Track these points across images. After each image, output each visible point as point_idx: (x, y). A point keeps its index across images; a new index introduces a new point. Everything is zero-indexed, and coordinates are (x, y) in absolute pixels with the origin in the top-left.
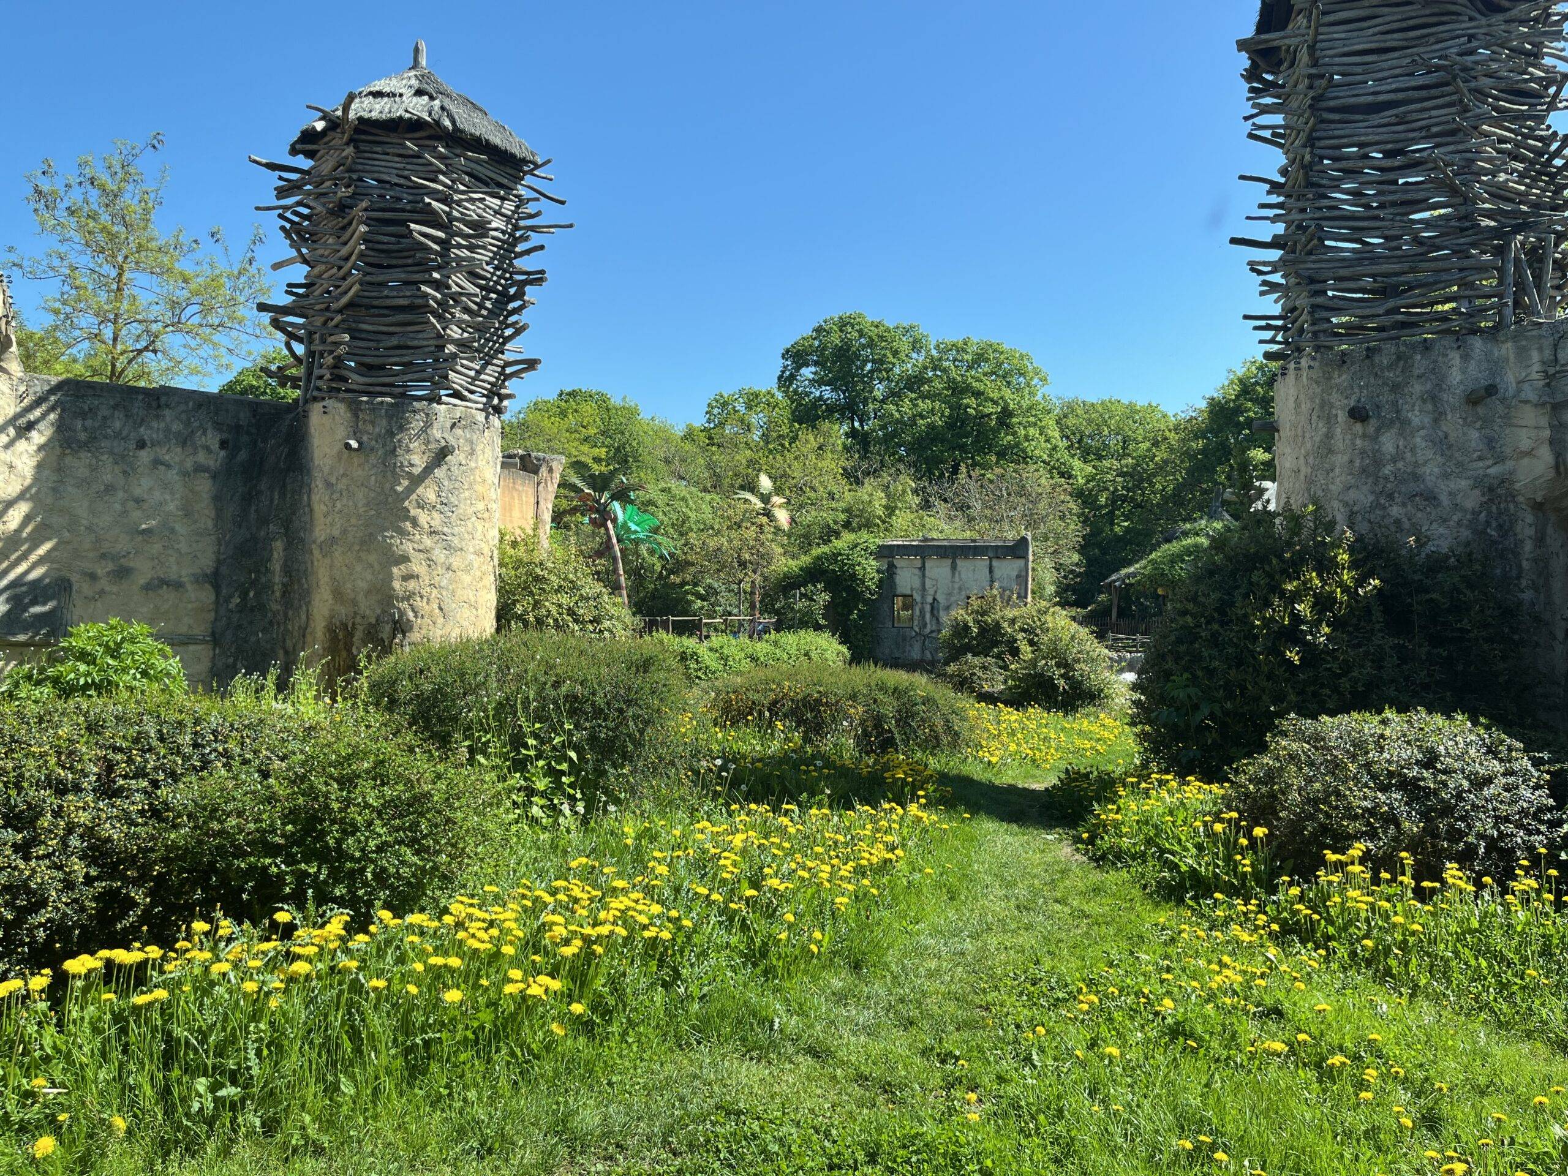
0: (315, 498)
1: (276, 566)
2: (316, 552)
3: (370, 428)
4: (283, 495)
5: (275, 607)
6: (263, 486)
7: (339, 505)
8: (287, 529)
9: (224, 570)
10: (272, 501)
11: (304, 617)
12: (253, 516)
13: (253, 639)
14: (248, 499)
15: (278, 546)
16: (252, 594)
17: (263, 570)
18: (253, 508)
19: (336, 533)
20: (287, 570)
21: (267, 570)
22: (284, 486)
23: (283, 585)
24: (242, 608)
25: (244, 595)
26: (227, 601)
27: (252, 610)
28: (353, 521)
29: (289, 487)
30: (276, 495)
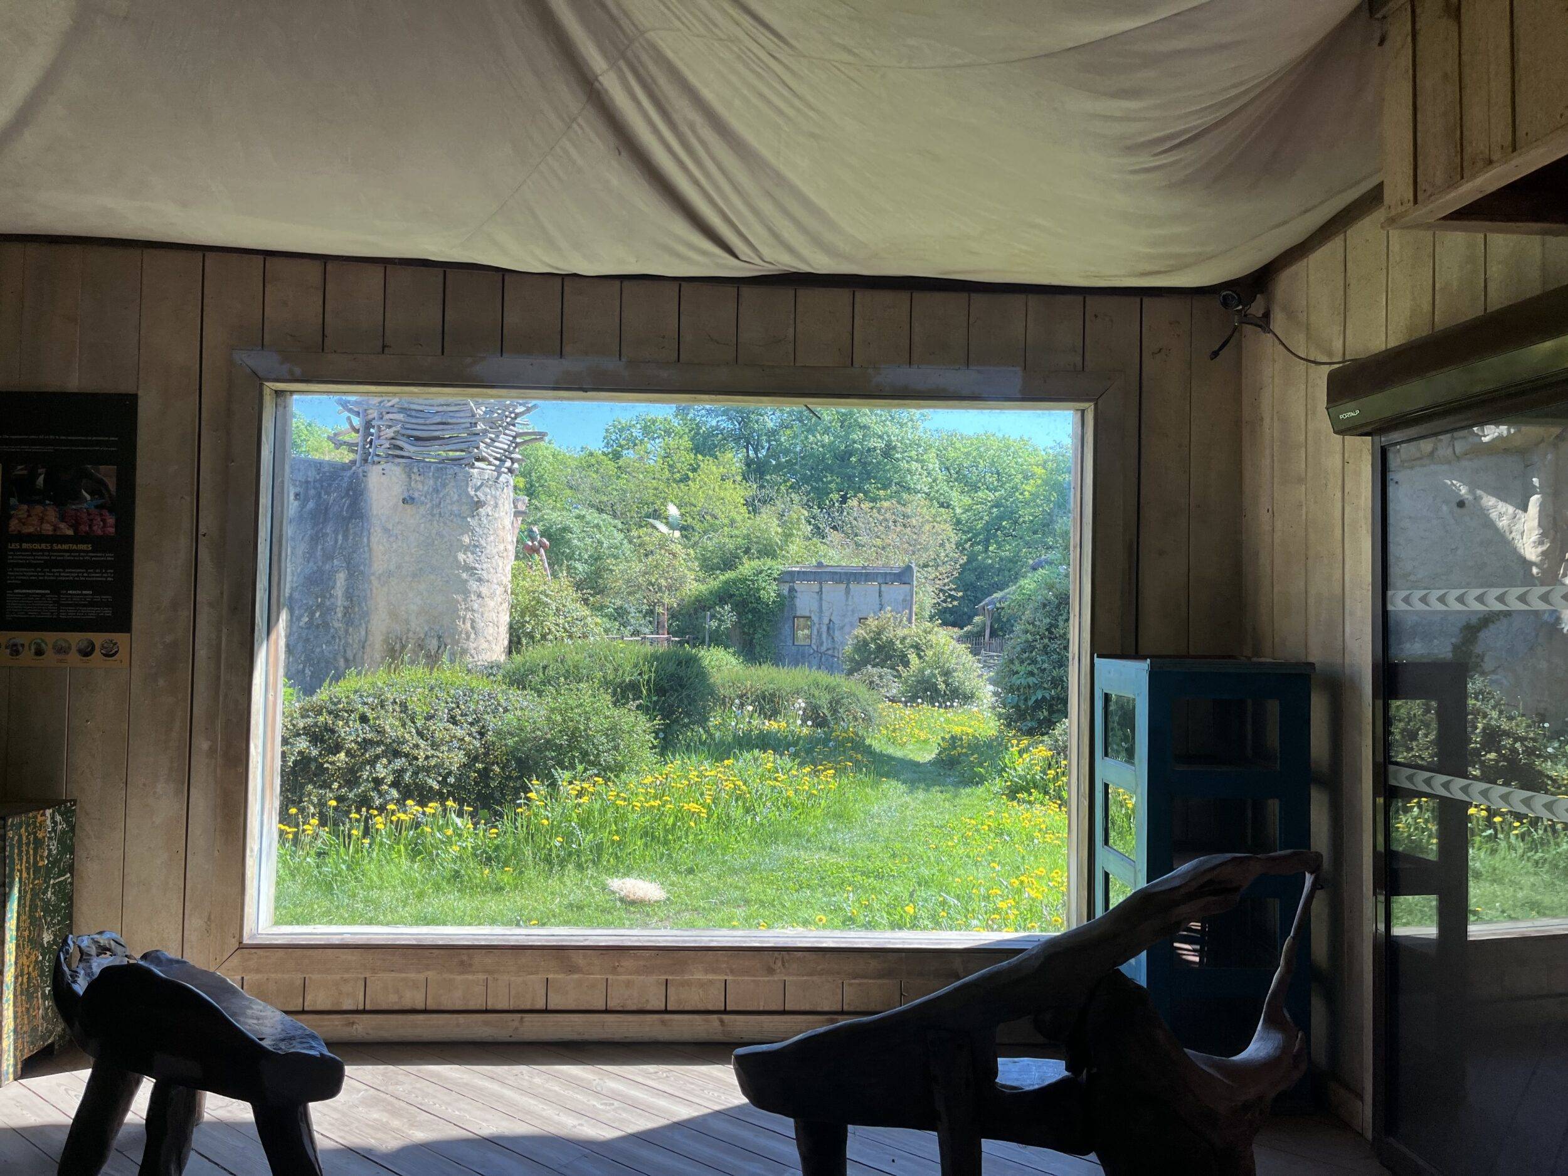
0: (374, 539)
1: (339, 591)
2: (375, 583)
3: (420, 486)
4: (346, 537)
5: (337, 625)
6: (329, 530)
7: (395, 546)
8: (349, 563)
9: (296, 595)
10: (336, 541)
11: (363, 633)
12: (319, 553)
13: (318, 650)
14: (315, 539)
15: (341, 578)
16: (317, 614)
17: (328, 595)
18: (320, 547)
19: (392, 567)
20: (349, 596)
21: (331, 596)
22: (347, 530)
23: (345, 607)
24: (310, 625)
25: (312, 614)
26: (299, 619)
27: (318, 627)
28: (407, 558)
29: (351, 531)
30: (340, 537)
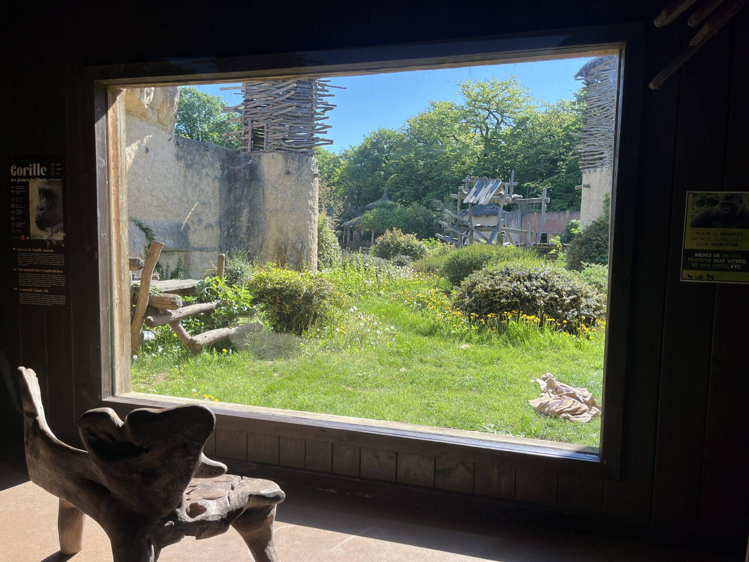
0: (267, 192)
1: (244, 218)
2: (269, 215)
3: (292, 166)
4: (249, 190)
5: (242, 236)
6: (238, 186)
7: (279, 196)
8: (251, 204)
9: (222, 220)
10: (243, 192)
11: (260, 240)
12: (232, 198)
14: (230, 191)
18: (232, 195)
19: (279, 207)
20: (251, 221)
21: (240, 221)
22: (250, 186)
23: (248, 227)
24: (228, 236)
25: (229, 230)
26: (224, 233)
27: (231, 237)
28: (286, 202)
29: (253, 187)
30: (246, 190)
